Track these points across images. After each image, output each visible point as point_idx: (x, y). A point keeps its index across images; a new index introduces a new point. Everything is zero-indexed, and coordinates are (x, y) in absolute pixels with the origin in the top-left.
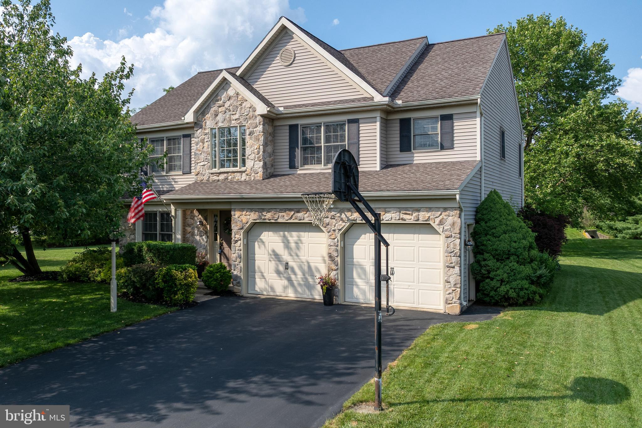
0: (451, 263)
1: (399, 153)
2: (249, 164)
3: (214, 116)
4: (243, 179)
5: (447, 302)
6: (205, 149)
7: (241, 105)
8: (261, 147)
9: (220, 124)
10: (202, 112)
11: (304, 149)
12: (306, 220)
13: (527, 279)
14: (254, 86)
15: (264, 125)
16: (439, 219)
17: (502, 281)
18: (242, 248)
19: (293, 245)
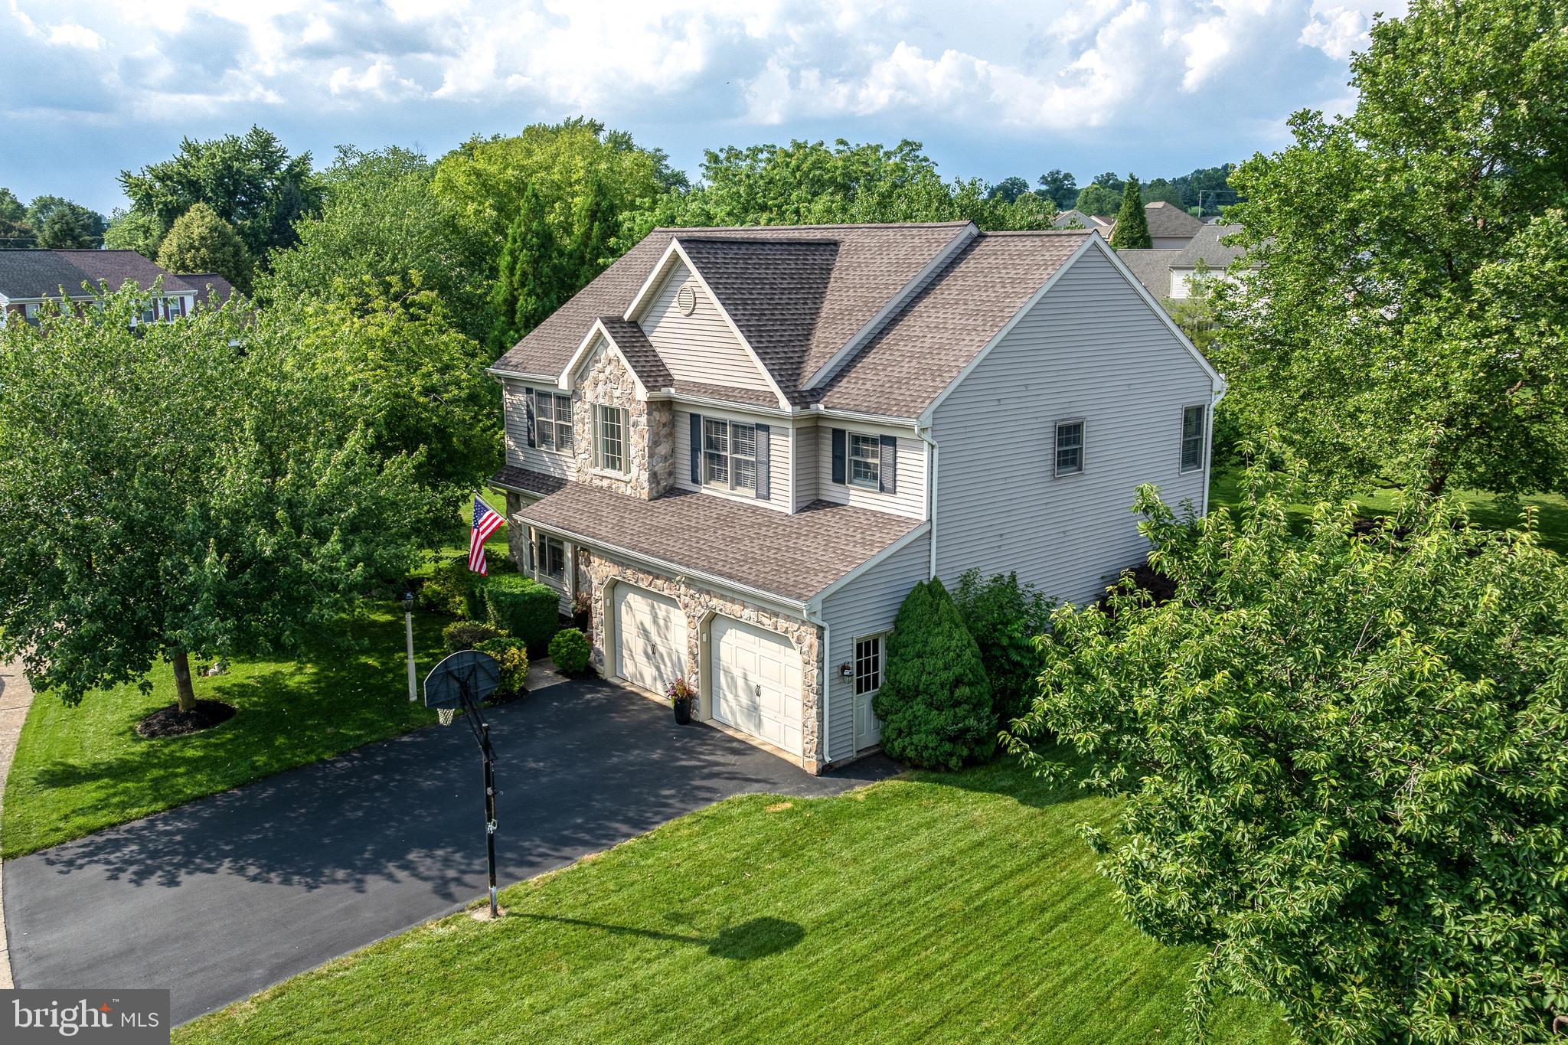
0: (809, 701)
1: (830, 482)
2: (634, 469)
3: (593, 385)
4: (628, 493)
5: (805, 753)
6: (585, 435)
7: (621, 377)
8: (647, 447)
9: (601, 400)
10: (580, 373)
11: (711, 457)
12: (666, 593)
13: (938, 734)
14: (650, 339)
15: (649, 414)
16: (796, 634)
17: (900, 732)
18: (603, 611)
19: (661, 622)
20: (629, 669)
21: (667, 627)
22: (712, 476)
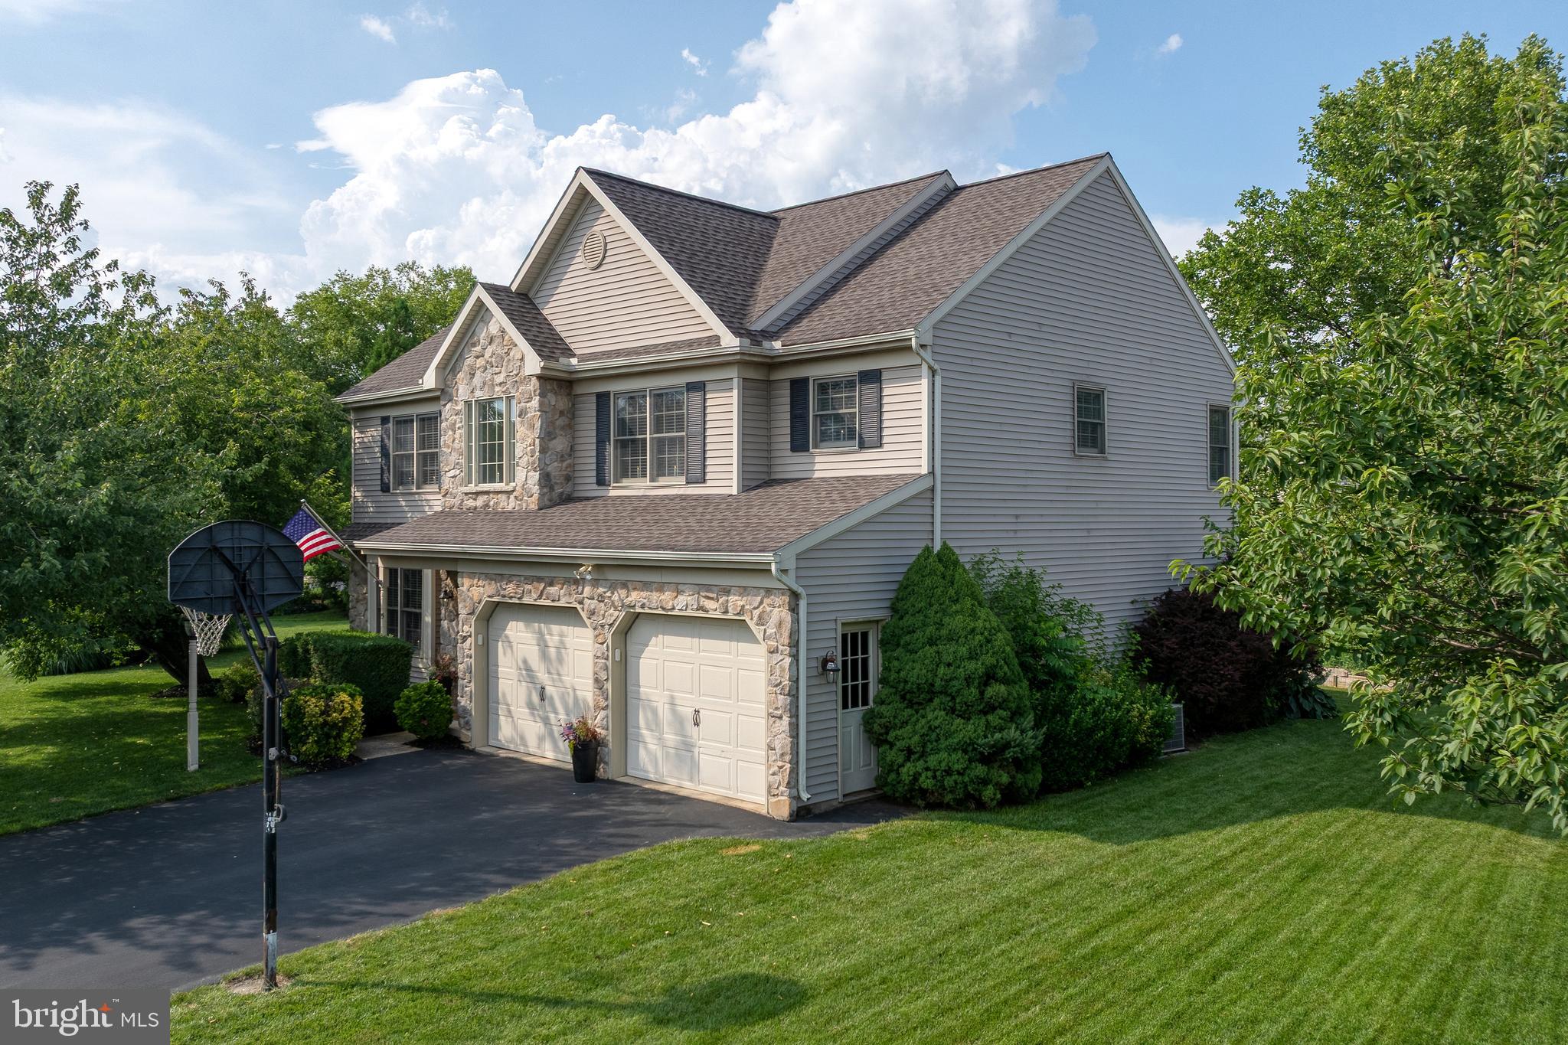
0: (777, 709)
1: (789, 453)
2: (520, 473)
3: (469, 376)
4: (510, 508)
5: (771, 792)
6: (456, 445)
7: (508, 354)
8: (537, 441)
9: (478, 394)
10: (450, 366)
11: (623, 445)
12: (562, 603)
13: (965, 751)
14: (544, 312)
15: (542, 395)
16: (756, 613)
17: (909, 752)
18: (472, 652)
19: (552, 651)
20: (505, 731)
21: (560, 660)
22: (627, 471)
